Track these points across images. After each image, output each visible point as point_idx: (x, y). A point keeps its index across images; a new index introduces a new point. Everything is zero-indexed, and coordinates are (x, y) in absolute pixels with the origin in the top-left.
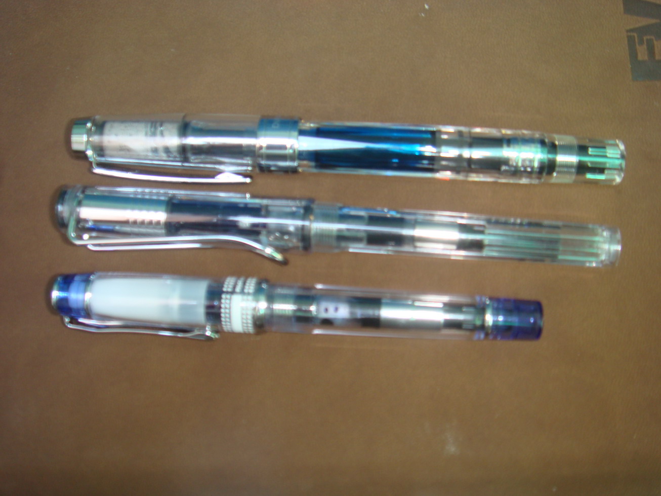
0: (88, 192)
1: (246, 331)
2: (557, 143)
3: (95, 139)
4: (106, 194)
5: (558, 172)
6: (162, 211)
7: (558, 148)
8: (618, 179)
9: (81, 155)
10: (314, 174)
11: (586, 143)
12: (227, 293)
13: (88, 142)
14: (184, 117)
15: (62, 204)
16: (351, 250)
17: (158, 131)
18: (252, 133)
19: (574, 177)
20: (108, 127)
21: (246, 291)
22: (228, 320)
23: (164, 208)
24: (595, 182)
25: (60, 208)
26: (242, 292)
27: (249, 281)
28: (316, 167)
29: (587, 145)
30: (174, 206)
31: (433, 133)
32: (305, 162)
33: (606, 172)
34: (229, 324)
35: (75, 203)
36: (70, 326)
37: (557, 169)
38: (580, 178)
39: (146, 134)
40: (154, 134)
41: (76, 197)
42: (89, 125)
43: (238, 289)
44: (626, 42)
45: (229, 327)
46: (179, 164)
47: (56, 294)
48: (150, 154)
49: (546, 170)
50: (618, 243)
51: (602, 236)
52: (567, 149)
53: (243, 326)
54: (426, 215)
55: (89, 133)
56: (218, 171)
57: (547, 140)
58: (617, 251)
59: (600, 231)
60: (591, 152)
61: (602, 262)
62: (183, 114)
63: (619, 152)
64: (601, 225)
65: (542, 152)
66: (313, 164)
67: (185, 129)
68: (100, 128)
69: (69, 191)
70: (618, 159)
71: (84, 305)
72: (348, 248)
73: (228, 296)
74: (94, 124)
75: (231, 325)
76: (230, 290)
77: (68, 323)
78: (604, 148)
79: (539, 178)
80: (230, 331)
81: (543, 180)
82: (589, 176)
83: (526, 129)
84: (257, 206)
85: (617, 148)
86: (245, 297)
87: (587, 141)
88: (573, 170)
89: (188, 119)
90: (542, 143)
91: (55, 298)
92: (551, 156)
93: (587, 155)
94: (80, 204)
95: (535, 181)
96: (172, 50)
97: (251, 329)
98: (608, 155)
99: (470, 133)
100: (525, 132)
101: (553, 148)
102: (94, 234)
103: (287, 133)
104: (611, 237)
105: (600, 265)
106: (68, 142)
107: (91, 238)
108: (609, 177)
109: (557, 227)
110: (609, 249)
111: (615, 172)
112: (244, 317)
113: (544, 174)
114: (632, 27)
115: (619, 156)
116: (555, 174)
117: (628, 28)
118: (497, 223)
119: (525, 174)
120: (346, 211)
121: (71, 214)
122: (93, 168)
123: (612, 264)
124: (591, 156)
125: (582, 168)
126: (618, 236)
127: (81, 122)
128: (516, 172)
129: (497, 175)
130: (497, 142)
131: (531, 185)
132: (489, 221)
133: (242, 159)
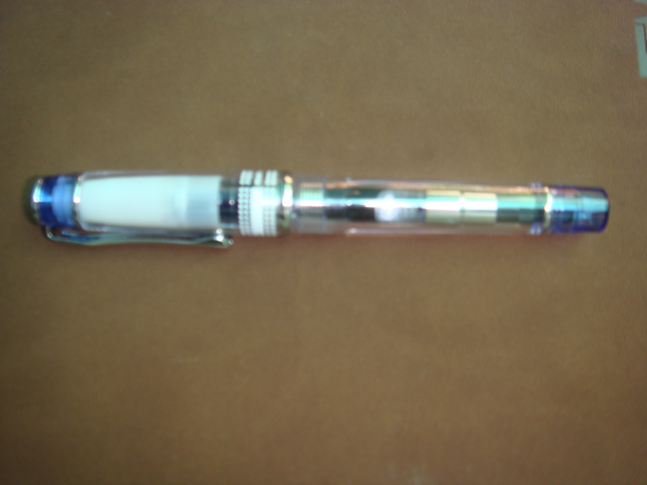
1: (268, 232)
12: (245, 186)
21: (267, 183)
26: (263, 184)
27: (269, 173)
34: (247, 223)
43: (258, 180)
45: (247, 227)
53: (264, 225)
73: (247, 190)
75: (250, 225)
76: (248, 182)
80: (249, 234)
86: (267, 190)
91: (37, 203)
97: (273, 230)
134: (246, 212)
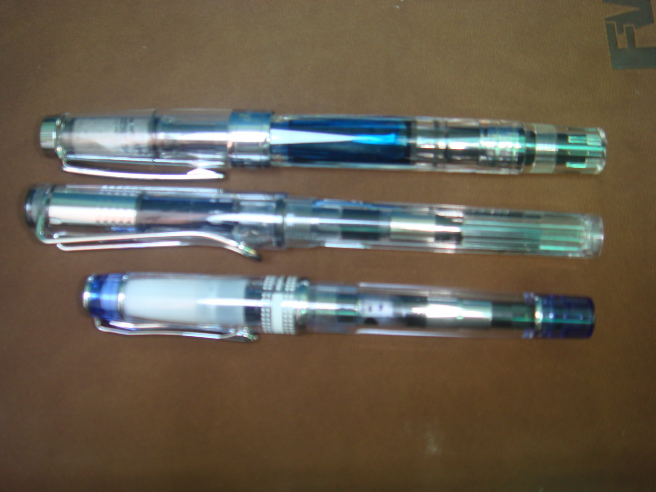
0: (58, 191)
1: (287, 331)
2: (536, 132)
3: (65, 136)
4: (77, 192)
5: (538, 162)
6: (132, 208)
7: (537, 137)
8: (600, 168)
9: (50, 153)
10: (288, 168)
11: (566, 131)
12: (267, 291)
13: (57, 139)
14: (155, 112)
15: (31, 203)
16: (328, 245)
17: (128, 128)
18: (223, 128)
19: (554, 166)
20: (77, 124)
21: (287, 289)
22: (268, 320)
23: (133, 205)
24: (576, 172)
25: (28, 207)
26: (283, 290)
27: (289, 280)
28: (290, 161)
29: (567, 133)
30: (144, 202)
31: (408, 124)
32: (278, 157)
33: (587, 161)
34: (269, 324)
35: (44, 202)
36: (102, 329)
37: (537, 159)
38: (561, 167)
39: (116, 131)
40: (124, 130)
41: (45, 195)
42: (58, 122)
43: (279, 288)
44: (605, 30)
45: (269, 327)
46: (150, 160)
47: (87, 296)
48: (121, 150)
49: (525, 160)
50: (600, 231)
51: (584, 225)
52: (547, 138)
53: (284, 326)
54: (403, 207)
55: (58, 130)
56: (190, 166)
57: (525, 129)
58: (600, 240)
59: (582, 219)
60: (571, 140)
61: (584, 251)
62: (153, 110)
63: (600, 140)
64: (583, 214)
65: (520, 141)
66: (286, 158)
67: (155, 125)
68: (69, 125)
69: (38, 190)
70: (599, 147)
71: (117, 306)
72: (324, 242)
73: (269, 295)
74: (64, 120)
75: (271, 326)
76: (270, 289)
77: (99, 326)
78: (585, 136)
79: (518, 168)
80: (270, 332)
81: (522, 170)
82: (569, 165)
83: (505, 119)
84: (229, 201)
85: (597, 136)
86: (286, 296)
87: (567, 129)
88: (553, 159)
89: (157, 115)
90: (521, 132)
91: (87, 300)
92: (530, 145)
93: (567, 143)
94: (48, 203)
95: (514, 172)
96: (144, 47)
97: (291, 330)
98: (588, 143)
99: (446, 123)
100: (503, 121)
101: (532, 137)
102: (63, 234)
103: (259, 127)
104: (593, 226)
105: (583, 256)
106: (37, 140)
107: (61, 237)
108: (591, 166)
109: (538, 217)
110: (592, 239)
111: (598, 161)
112: (286, 316)
113: (523, 164)
114: (611, 15)
115: (599, 144)
116: (534, 165)
117: (607, 16)
118: (477, 214)
119: (504, 164)
120: (319, 204)
121: (40, 213)
122: (63, 166)
123: (596, 254)
124: (571, 144)
125: (562, 158)
126: (601, 225)
127: (50, 119)
128: (495, 163)
129: (475, 166)
130: (474, 132)
131: (510, 176)
132: (468, 213)
133: (214, 154)
134: (268, 315)
